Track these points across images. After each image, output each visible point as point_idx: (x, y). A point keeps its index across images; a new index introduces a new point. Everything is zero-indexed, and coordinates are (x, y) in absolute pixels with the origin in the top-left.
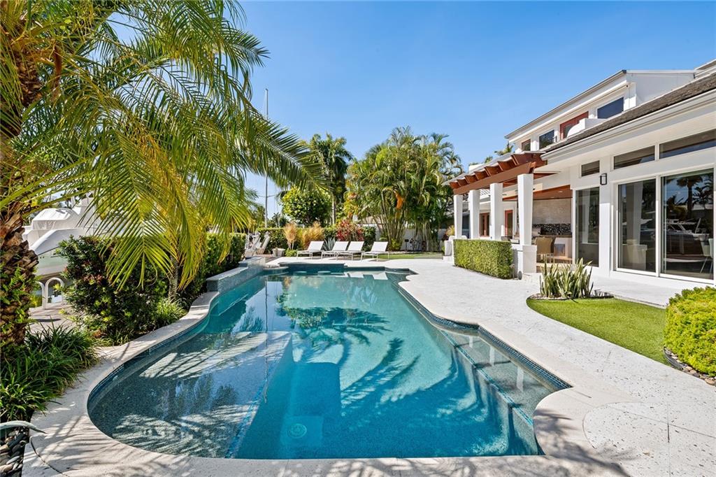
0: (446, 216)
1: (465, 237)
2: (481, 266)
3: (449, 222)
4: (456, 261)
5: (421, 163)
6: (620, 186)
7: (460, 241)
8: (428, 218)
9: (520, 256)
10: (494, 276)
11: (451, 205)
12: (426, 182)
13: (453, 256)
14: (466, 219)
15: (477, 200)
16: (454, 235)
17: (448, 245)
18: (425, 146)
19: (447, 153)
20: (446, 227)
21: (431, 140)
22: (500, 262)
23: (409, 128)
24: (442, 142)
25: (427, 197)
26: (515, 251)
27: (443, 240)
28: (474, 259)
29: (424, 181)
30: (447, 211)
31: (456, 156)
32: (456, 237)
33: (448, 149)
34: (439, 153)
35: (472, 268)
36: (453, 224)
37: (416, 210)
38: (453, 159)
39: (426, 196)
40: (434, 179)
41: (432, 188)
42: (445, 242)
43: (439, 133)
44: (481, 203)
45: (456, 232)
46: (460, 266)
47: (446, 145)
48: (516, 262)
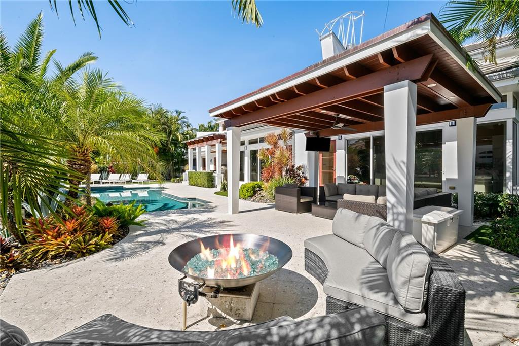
0: (184, 158)
1: (194, 171)
2: (201, 184)
3: (185, 162)
4: (189, 182)
5: (170, 127)
6: (251, 151)
7: (192, 172)
8: (173, 160)
9: (217, 178)
10: (206, 187)
11: (187, 153)
12: (172, 139)
13: (188, 181)
14: (194, 160)
15: (200, 151)
16: (188, 169)
17: (185, 175)
18: (171, 117)
19: (184, 122)
20: (184, 166)
21: (175, 114)
22: (208, 181)
23: (161, 104)
24: (181, 116)
25: (172, 148)
26: (215, 176)
27: (182, 173)
28: (198, 181)
29: (171, 138)
30: (184, 156)
31: (190, 124)
32: (189, 171)
33: (185, 120)
34: (180, 122)
35: (197, 185)
36: (188, 164)
37: (165, 154)
38: (188, 126)
39: (172, 146)
40: (177, 137)
41: (175, 142)
42: (184, 173)
43: (180, 110)
44: (202, 153)
45: (189, 168)
46: (191, 185)
47: (184, 117)
48: (215, 181)
